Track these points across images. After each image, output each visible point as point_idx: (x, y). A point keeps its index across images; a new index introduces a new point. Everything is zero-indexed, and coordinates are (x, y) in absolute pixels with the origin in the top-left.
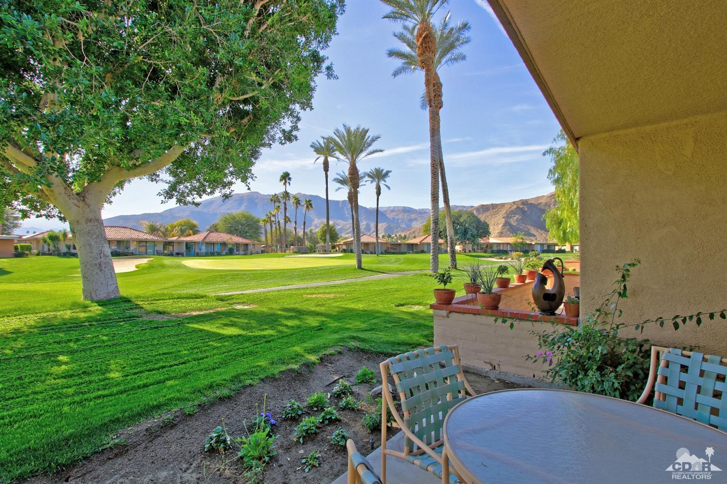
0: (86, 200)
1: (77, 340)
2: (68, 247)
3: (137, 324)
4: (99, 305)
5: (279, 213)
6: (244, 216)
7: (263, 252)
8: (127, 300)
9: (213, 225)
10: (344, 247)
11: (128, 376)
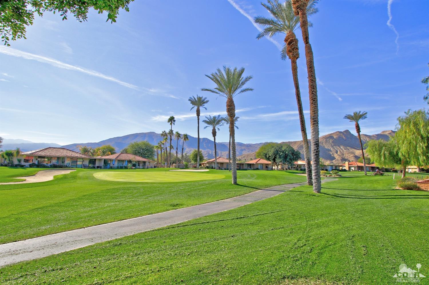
2: (19, 161)
5: (167, 142)
6: (145, 144)
7: (155, 167)
9: (125, 149)
10: (208, 165)
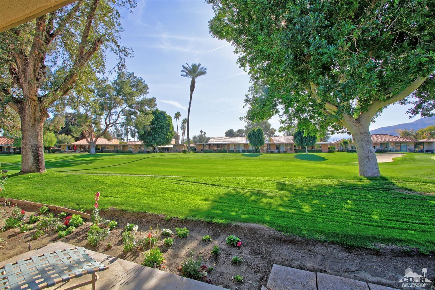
0: (360, 122)
1: (356, 195)
2: (352, 147)
3: (391, 193)
4: (368, 179)
8: (385, 179)
11: (383, 220)
